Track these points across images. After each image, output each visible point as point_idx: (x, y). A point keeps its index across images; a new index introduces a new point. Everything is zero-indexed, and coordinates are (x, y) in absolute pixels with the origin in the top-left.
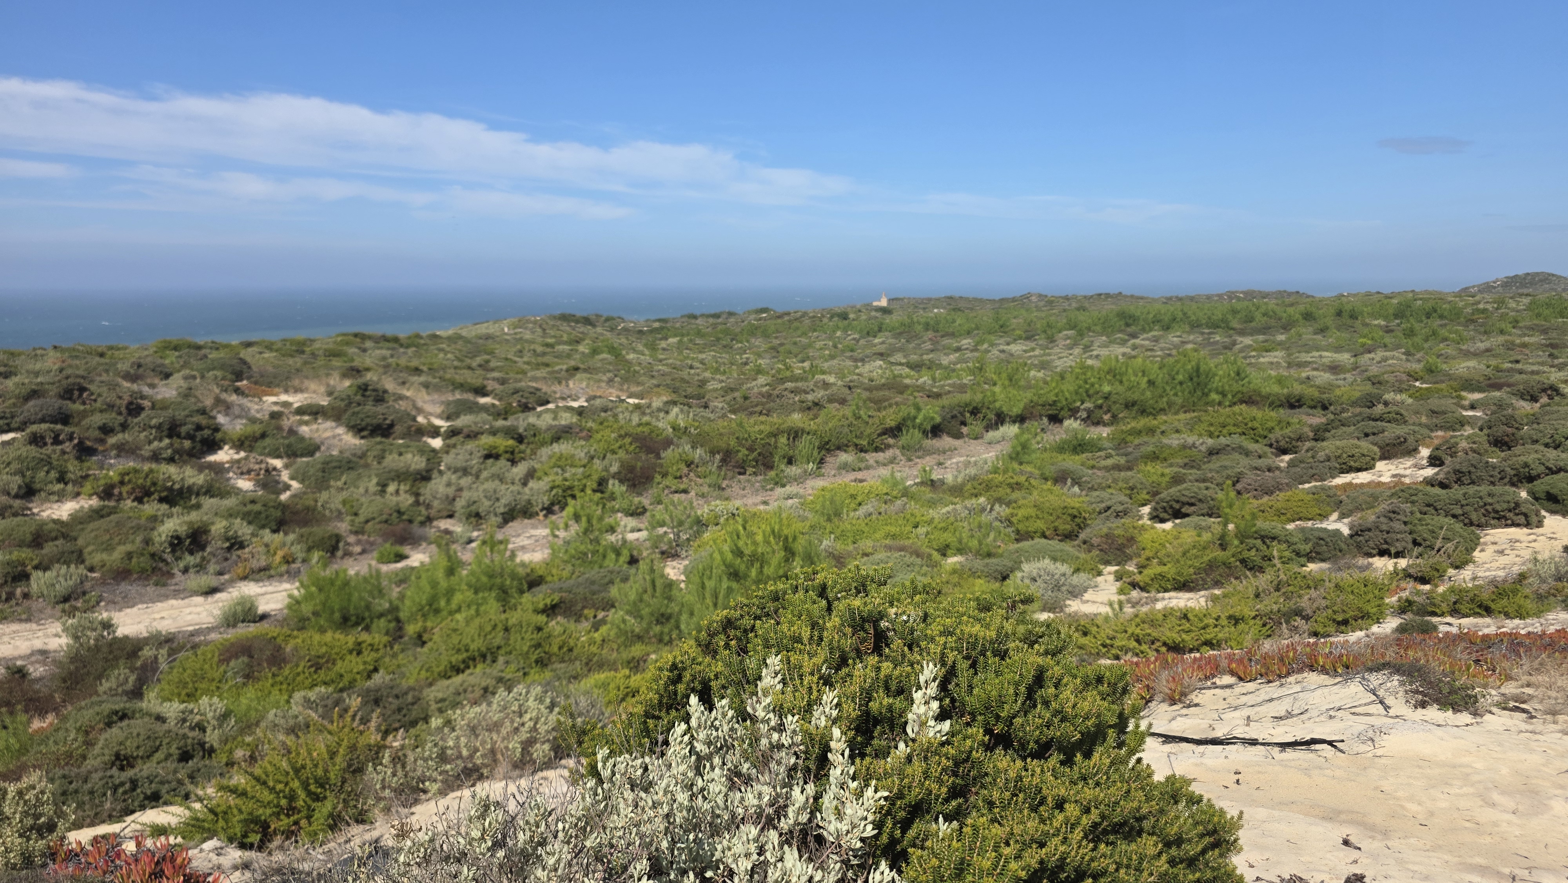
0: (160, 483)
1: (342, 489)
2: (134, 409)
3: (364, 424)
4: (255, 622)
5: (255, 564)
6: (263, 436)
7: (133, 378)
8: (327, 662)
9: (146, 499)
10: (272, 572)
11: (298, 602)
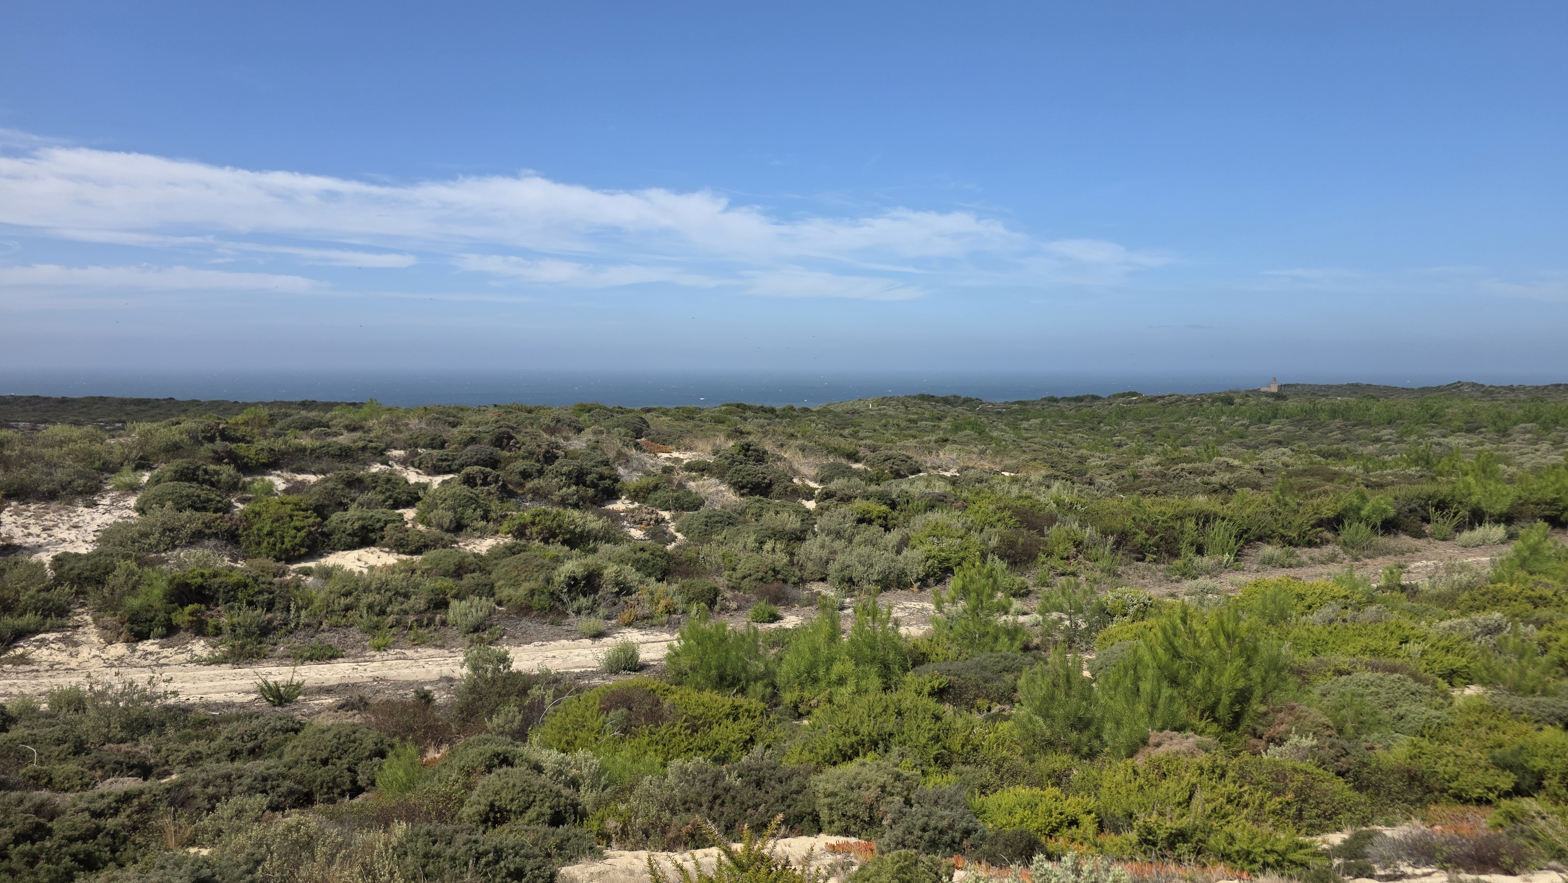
0: (565, 526)
1: (722, 543)
2: (550, 458)
3: (745, 481)
4: (635, 671)
5: (639, 611)
6: (656, 488)
7: (552, 431)
8: (703, 725)
9: (551, 540)
10: (655, 622)
11: (677, 654)
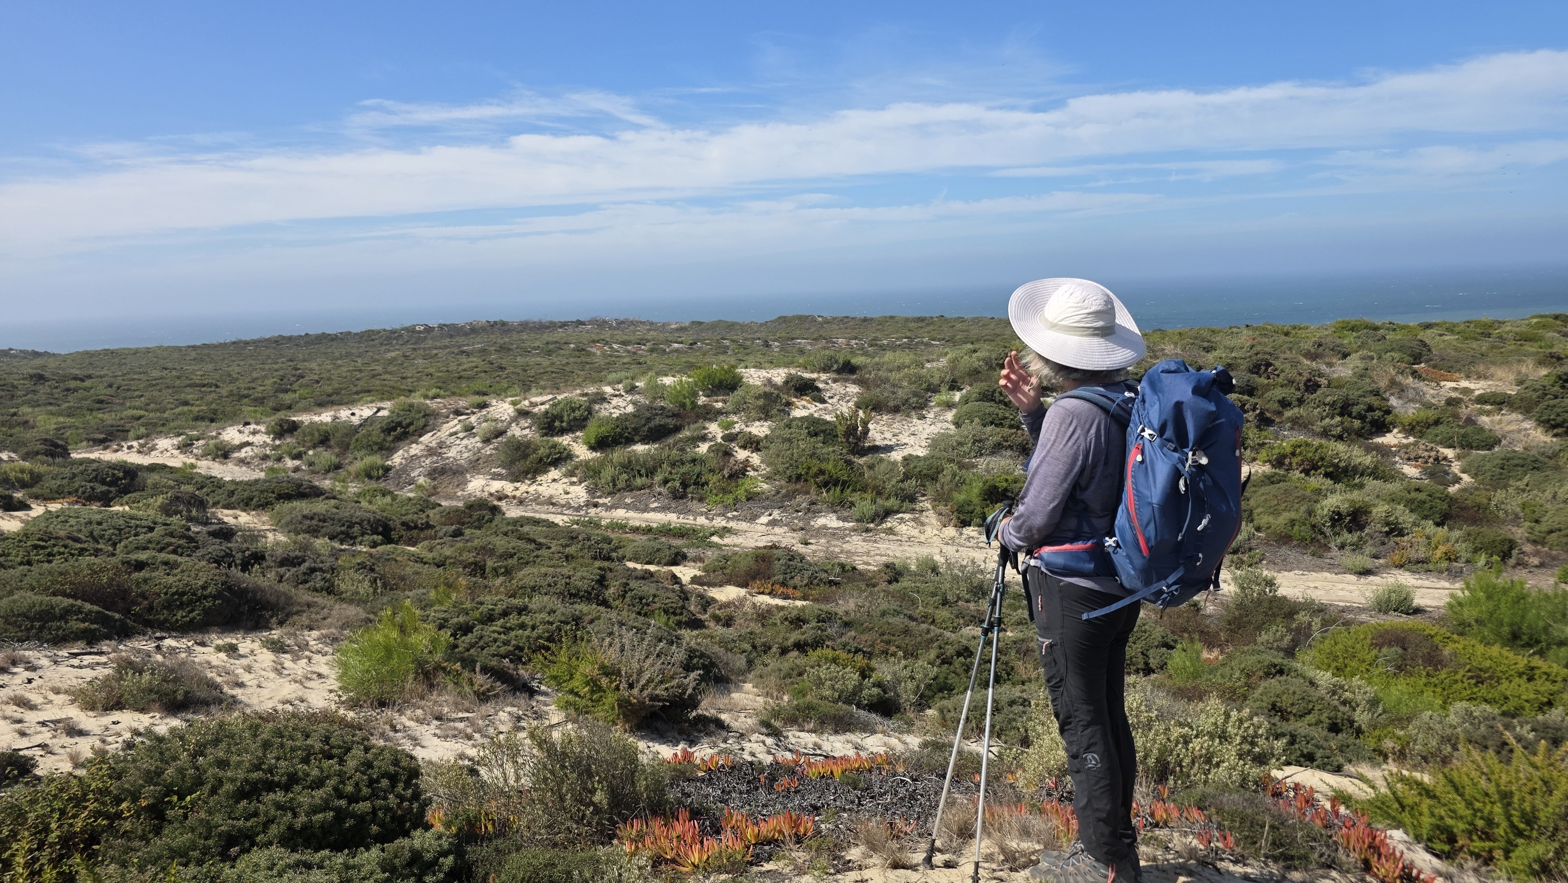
0: (1328, 459)
1: (1524, 491)
2: (1312, 386)
3: (1559, 419)
4: (1408, 614)
5: (1413, 554)
6: (1437, 422)
7: (1313, 357)
8: (1491, 678)
9: (1312, 472)
10: (1431, 567)
11: (1460, 604)
